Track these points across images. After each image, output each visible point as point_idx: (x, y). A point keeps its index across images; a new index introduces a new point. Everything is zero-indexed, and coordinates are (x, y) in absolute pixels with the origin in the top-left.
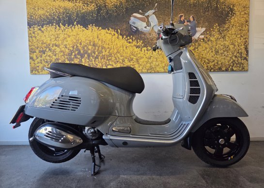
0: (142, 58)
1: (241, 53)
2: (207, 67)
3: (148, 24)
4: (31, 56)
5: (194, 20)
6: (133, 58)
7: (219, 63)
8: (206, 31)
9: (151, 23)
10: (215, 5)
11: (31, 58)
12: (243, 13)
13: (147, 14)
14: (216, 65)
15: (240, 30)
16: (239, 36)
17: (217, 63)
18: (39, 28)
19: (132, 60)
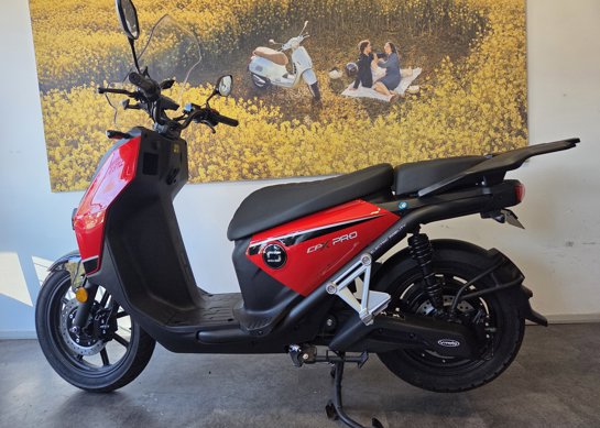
0: (281, 144)
1: (510, 120)
3: (291, 69)
4: (51, 153)
5: (394, 51)
6: (262, 146)
7: (458, 146)
8: (423, 74)
9: (297, 65)
10: (443, 14)
11: (51, 158)
12: (511, 26)
13: (286, 47)
14: (450, 151)
15: (505, 67)
16: (504, 80)
17: (453, 147)
18: (62, 93)
19: (260, 150)
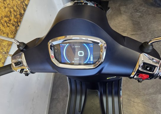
2: (13, 25)
7: (15, 8)
14: (15, 14)
17: (14, 11)
